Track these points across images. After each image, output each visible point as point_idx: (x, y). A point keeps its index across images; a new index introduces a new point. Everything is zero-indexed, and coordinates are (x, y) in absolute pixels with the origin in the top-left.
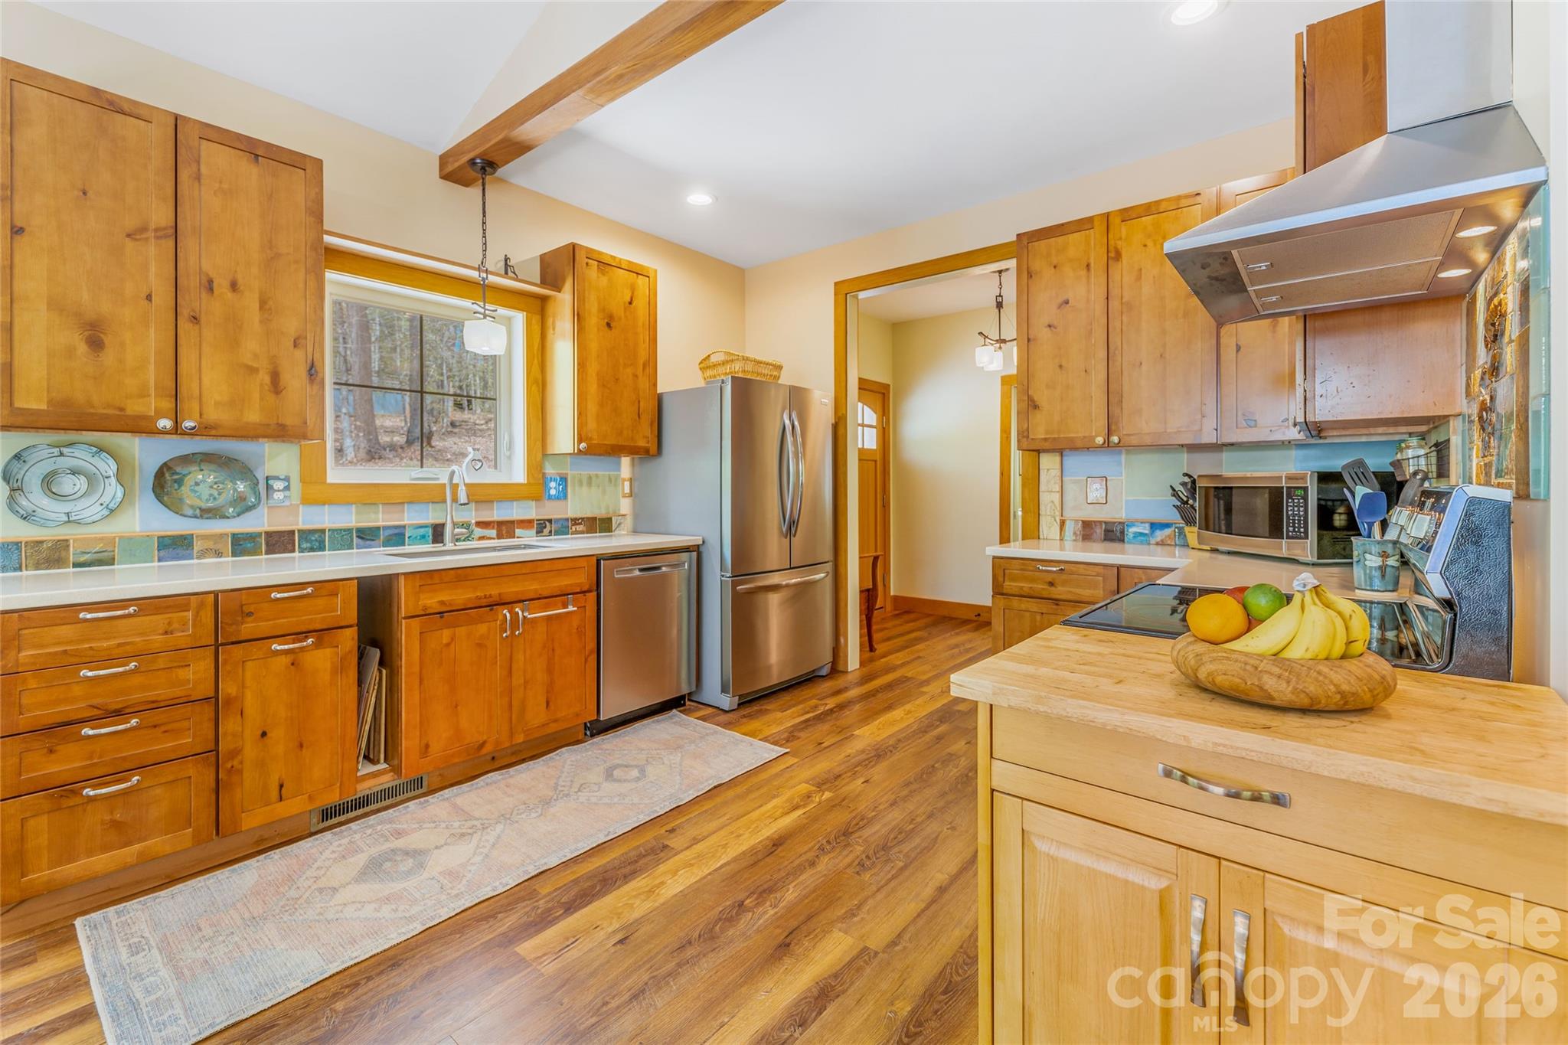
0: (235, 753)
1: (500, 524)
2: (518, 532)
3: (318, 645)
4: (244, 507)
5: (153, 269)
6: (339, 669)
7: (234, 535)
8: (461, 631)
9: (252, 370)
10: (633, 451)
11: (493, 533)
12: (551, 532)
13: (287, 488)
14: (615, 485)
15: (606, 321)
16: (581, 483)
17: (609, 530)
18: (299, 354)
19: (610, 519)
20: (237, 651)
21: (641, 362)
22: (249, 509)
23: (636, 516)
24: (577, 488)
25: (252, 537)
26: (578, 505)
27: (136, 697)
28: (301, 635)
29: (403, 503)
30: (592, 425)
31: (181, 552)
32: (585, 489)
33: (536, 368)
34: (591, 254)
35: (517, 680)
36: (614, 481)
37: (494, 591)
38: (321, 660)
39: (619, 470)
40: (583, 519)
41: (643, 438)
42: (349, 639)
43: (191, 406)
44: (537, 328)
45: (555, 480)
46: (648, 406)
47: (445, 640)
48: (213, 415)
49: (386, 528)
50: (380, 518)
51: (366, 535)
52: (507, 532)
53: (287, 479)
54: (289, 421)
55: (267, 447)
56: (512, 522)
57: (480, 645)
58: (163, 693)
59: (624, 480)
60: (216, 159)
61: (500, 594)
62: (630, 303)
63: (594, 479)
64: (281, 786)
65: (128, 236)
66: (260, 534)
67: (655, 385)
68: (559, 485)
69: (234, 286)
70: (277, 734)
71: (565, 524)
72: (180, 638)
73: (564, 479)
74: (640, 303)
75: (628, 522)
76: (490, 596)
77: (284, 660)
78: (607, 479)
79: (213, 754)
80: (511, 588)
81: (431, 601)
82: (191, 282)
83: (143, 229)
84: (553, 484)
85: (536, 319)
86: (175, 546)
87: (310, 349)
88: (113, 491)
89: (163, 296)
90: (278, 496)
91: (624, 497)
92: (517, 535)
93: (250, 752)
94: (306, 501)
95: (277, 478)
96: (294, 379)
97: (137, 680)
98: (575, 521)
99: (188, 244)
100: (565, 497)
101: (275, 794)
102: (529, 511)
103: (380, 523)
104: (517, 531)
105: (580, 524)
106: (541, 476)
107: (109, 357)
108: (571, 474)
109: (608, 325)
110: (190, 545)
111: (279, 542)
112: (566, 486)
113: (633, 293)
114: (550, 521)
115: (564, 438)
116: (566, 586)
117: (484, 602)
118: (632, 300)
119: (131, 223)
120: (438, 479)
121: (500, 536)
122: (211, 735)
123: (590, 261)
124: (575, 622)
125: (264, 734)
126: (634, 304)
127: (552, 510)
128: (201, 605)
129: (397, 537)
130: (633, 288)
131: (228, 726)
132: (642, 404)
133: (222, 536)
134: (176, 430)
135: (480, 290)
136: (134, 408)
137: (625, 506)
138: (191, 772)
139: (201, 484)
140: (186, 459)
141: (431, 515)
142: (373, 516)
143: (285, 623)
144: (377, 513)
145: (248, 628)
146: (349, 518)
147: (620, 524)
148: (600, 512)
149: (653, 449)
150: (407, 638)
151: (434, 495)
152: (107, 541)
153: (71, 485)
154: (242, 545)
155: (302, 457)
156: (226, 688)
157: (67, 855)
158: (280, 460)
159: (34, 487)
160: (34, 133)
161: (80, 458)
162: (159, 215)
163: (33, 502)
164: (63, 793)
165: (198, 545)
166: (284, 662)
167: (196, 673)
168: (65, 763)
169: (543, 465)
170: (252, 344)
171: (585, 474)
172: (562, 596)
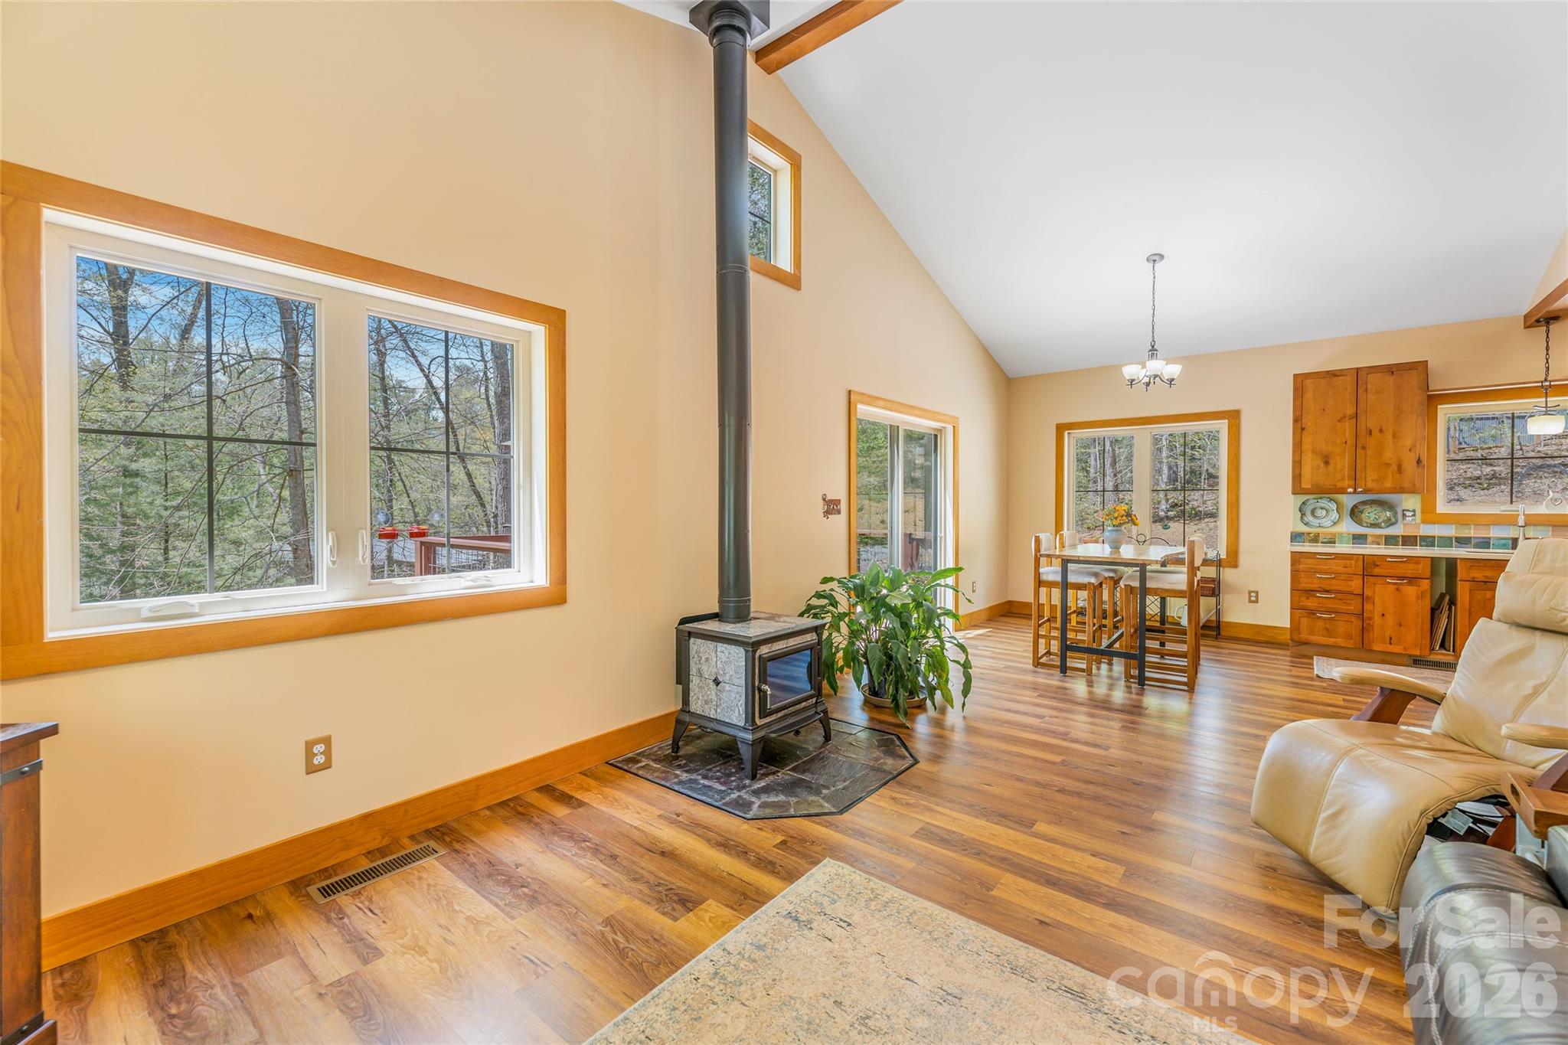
0: (1371, 619)
3: (1411, 583)
4: (1390, 523)
5: (1347, 432)
6: (1418, 596)
7: (1386, 536)
9: (1388, 465)
13: (1414, 515)
18: (1412, 454)
20: (1372, 579)
22: (1395, 524)
25: (1395, 537)
27: (1334, 588)
28: (1403, 578)
29: (1490, 524)
31: (1362, 541)
38: (1413, 591)
42: (1425, 583)
43: (1361, 482)
47: (1488, 597)
48: (1370, 485)
49: (1475, 538)
50: (1471, 532)
51: (1460, 540)
53: (1414, 511)
54: (1406, 485)
55: (1404, 496)
58: (1346, 589)
60: (1374, 380)
64: (1391, 639)
65: (1339, 421)
66: (1398, 536)
69: (1381, 431)
70: (1389, 617)
72: (1349, 570)
79: (1362, 615)
81: (1480, 574)
82: (1362, 433)
83: (1344, 417)
86: (1359, 539)
87: (1418, 452)
88: (1335, 515)
89: (1351, 442)
90: (1408, 519)
93: (1377, 619)
94: (1424, 521)
95: (1408, 510)
96: (1410, 466)
97: (1334, 582)
99: (1362, 418)
101: (1387, 640)
103: (1472, 535)
107: (1331, 467)
110: (1366, 539)
119: (1339, 416)
122: (1361, 608)
125: (1383, 615)
128: (1358, 559)
129: (1483, 542)
131: (1368, 607)
133: (1381, 536)
134: (1355, 492)
136: (1339, 485)
138: (1353, 620)
139: (1371, 513)
140: (1364, 503)
141: (1508, 533)
142: (1467, 531)
143: (1392, 572)
144: (1470, 529)
145: (1376, 571)
146: (1450, 531)
150: (1461, 589)
151: (1509, 520)
152: (1334, 535)
153: (1321, 513)
154: (1390, 540)
155: (1423, 501)
156: (1368, 593)
157: (1312, 633)
158: (1411, 502)
159: (1308, 513)
160: (1309, 395)
161: (1324, 503)
162: (1350, 410)
163: (1309, 518)
164: (1311, 613)
165: (1369, 539)
166: (1392, 588)
167: (1356, 584)
168: (1311, 603)
170: (1389, 453)
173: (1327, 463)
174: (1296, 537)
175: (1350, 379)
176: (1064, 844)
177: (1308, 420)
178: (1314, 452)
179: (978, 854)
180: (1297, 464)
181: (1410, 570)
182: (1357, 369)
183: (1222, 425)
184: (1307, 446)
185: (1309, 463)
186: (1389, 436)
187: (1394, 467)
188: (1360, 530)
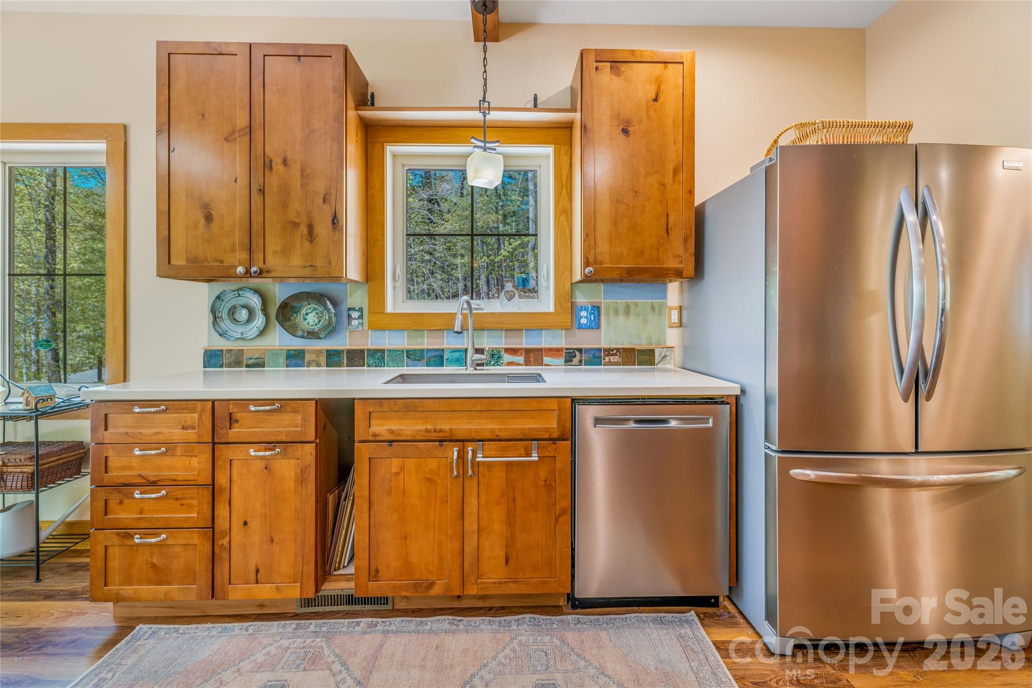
0: (226, 534)
1: (528, 351)
2: (546, 360)
3: (284, 455)
4: (331, 329)
5: (238, 161)
6: (301, 480)
7: (328, 351)
8: (411, 463)
9: (295, 225)
11: (521, 359)
12: (580, 361)
13: (361, 317)
14: (660, 314)
15: (621, 127)
16: (616, 313)
17: (652, 363)
18: (326, 208)
19: (653, 351)
20: (229, 451)
21: (671, 168)
23: (686, 349)
24: (612, 317)
25: (338, 353)
26: (610, 335)
27: (165, 474)
28: (274, 444)
29: (444, 330)
30: (603, 247)
31: (299, 362)
32: (621, 318)
34: (600, 54)
35: (471, 525)
36: (658, 310)
37: (445, 426)
38: (285, 469)
39: (665, 298)
40: (618, 350)
42: (308, 453)
43: (259, 256)
44: (563, 159)
45: (586, 309)
46: (681, 221)
47: (394, 469)
48: (272, 262)
49: (428, 350)
50: (426, 342)
51: (414, 356)
52: (535, 359)
53: (361, 310)
54: (319, 263)
56: (540, 350)
57: (429, 480)
58: (181, 475)
59: (671, 308)
60: (275, 66)
61: (451, 430)
62: (656, 100)
63: (632, 307)
64: (258, 571)
65: (226, 139)
66: (343, 351)
67: (691, 192)
68: (591, 314)
69: (285, 162)
71: (597, 354)
72: (190, 434)
73: (597, 309)
74: (671, 97)
75: (675, 356)
76: (441, 431)
77: (260, 464)
78: (649, 307)
79: (211, 529)
80: (462, 426)
81: (381, 427)
83: (233, 132)
84: (583, 314)
85: (562, 149)
86: (295, 358)
88: (260, 320)
89: (243, 178)
90: (355, 323)
91: (671, 327)
92: (545, 362)
93: (236, 534)
94: (374, 327)
95: (353, 309)
96: (323, 229)
97: (164, 463)
98: (609, 352)
99: (258, 137)
100: (598, 327)
101: (253, 576)
102: (560, 340)
103: (425, 347)
104: (545, 358)
105: (615, 355)
106: (570, 304)
107: (215, 226)
108: (604, 302)
109: (625, 131)
110: (303, 358)
111: (356, 358)
112: (599, 315)
113: (659, 88)
114: (580, 350)
116: (530, 429)
117: (434, 436)
118: (657, 95)
119: (227, 129)
120: (481, 309)
121: (527, 363)
122: (209, 516)
123: (600, 64)
125: (245, 523)
126: (661, 100)
127: (584, 340)
128: (203, 410)
129: (437, 359)
130: (659, 83)
131: (222, 510)
132: (672, 219)
133: (319, 352)
136: (228, 261)
137: (672, 337)
138: (196, 541)
139: (310, 317)
140: (297, 297)
141: (457, 342)
142: (420, 340)
143: (258, 433)
144: (423, 337)
145: (236, 434)
146: (402, 342)
147: (664, 357)
148: (639, 343)
149: (689, 269)
150: (358, 461)
152: (262, 351)
153: (240, 314)
154: (333, 358)
156: (220, 480)
157: (128, 579)
158: (357, 296)
159: (225, 316)
160: (182, 83)
161: (246, 297)
162: (241, 121)
163: (226, 325)
164: (126, 533)
165: (308, 357)
166: (259, 467)
167: (200, 465)
168: (126, 513)
169: (572, 294)
170: (296, 204)
171: (621, 302)
172: (525, 439)
173: (207, 217)
175: (240, 61)
182: (251, 46)
186: (295, 172)
187: (304, 229)
188: (297, 343)
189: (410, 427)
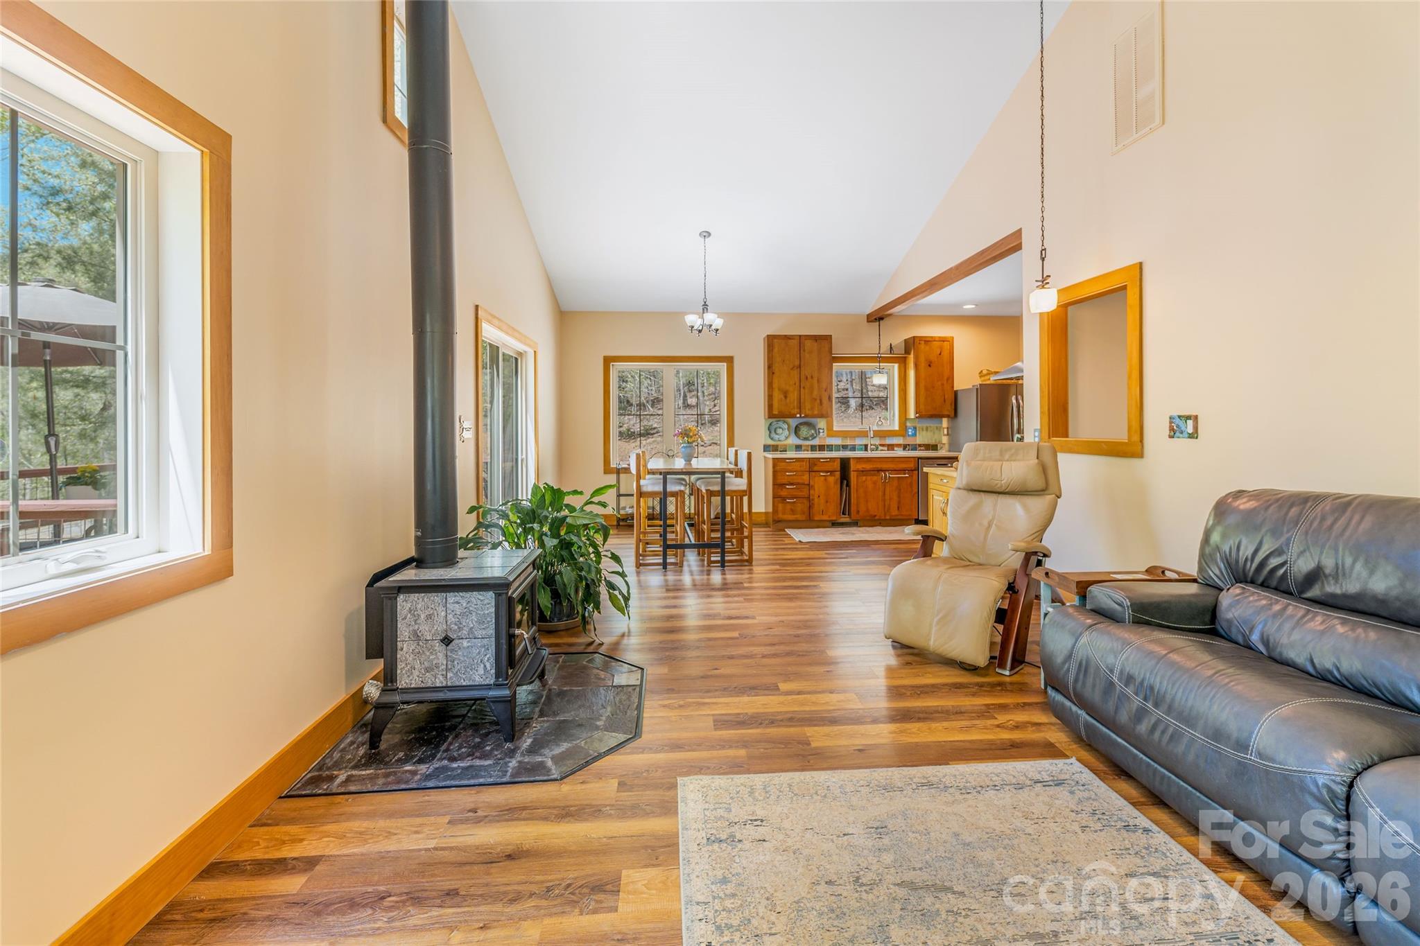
0: (813, 500)
1: (889, 445)
2: (895, 449)
3: (831, 475)
4: (813, 437)
5: (796, 377)
6: (835, 483)
7: (811, 444)
8: (869, 478)
9: (816, 400)
10: (948, 416)
11: (886, 448)
12: (909, 449)
13: (824, 432)
15: (928, 364)
16: (923, 430)
17: (937, 450)
18: (827, 393)
19: (937, 445)
20: (813, 474)
21: (945, 378)
22: (815, 437)
23: (951, 444)
24: (921, 432)
25: (815, 446)
26: (920, 439)
27: (795, 481)
28: (827, 472)
29: (856, 437)
30: (922, 407)
31: (800, 449)
32: (925, 432)
33: (902, 383)
34: (921, 338)
35: (887, 497)
36: (939, 429)
37: (879, 466)
38: (831, 479)
39: (941, 424)
40: (923, 445)
41: (948, 409)
42: (838, 474)
43: (803, 411)
44: (903, 369)
45: (911, 428)
46: (950, 397)
47: (864, 480)
48: (808, 412)
49: (850, 444)
50: (849, 442)
51: (845, 447)
52: (891, 447)
53: (824, 429)
54: (824, 413)
55: (819, 420)
56: (894, 444)
57: (875, 483)
58: (801, 481)
59: (945, 428)
60: (808, 343)
61: (882, 467)
62: (940, 354)
63: (930, 428)
64: (822, 511)
65: (791, 369)
66: (817, 445)
67: (953, 387)
68: (913, 430)
69: (812, 377)
70: (821, 497)
71: (915, 446)
72: (802, 469)
73: (915, 428)
74: (946, 353)
75: (947, 447)
76: (878, 468)
78: (936, 428)
79: (809, 498)
80: (885, 466)
81: (860, 467)
82: (803, 377)
83: (794, 367)
84: (910, 430)
85: (903, 365)
86: (798, 448)
87: (829, 391)
88: (786, 432)
89: (798, 384)
90: (821, 434)
91: (944, 435)
93: (816, 500)
94: (828, 435)
95: (821, 429)
96: (825, 401)
97: (795, 477)
98: (920, 445)
99: (802, 368)
100: (916, 435)
101: (821, 514)
102: (900, 440)
105: (923, 447)
106: (904, 426)
107: (788, 399)
108: (918, 426)
109: (930, 366)
110: (802, 446)
111: (822, 448)
112: (916, 431)
113: (942, 349)
114: (909, 444)
115: (912, 414)
116: (905, 467)
117: (876, 469)
118: (941, 352)
119: (791, 367)
121: (888, 449)
122: (808, 493)
123: (923, 341)
124: (909, 481)
125: (819, 496)
126: (942, 354)
127: (909, 441)
128: (807, 461)
129: (853, 448)
131: (812, 492)
132: (947, 396)
133: (809, 445)
134: (801, 416)
135: (879, 359)
136: (793, 412)
137: (945, 440)
138: (805, 502)
139: (804, 431)
140: (801, 424)
141: (863, 441)
142: (847, 441)
143: (824, 468)
144: (848, 439)
145: (816, 468)
146: (839, 441)
147: (942, 447)
148: (933, 442)
149: (952, 414)
150: (853, 476)
151: (864, 434)
152: (786, 445)
153: (779, 431)
154: (813, 448)
155: (827, 423)
156: (812, 483)
157: (784, 513)
158: (822, 424)
159: (773, 432)
160: (776, 350)
161: (781, 424)
162: (797, 363)
163: (773, 435)
164: (784, 499)
165: (804, 446)
166: (823, 478)
167: (806, 477)
168: (784, 493)
169: (905, 423)
170: (815, 393)
171: (925, 425)
172: (903, 471)
173: (786, 397)
174: (766, 448)
175: (795, 342)
176: (809, 693)
177: (776, 367)
178: (779, 389)
179: (772, 723)
180: (770, 397)
181: (829, 467)
182: (800, 336)
183: (723, 367)
184: (775, 385)
185: (777, 395)
186: (815, 381)
187: (818, 401)
188: (799, 442)
189: (868, 466)
